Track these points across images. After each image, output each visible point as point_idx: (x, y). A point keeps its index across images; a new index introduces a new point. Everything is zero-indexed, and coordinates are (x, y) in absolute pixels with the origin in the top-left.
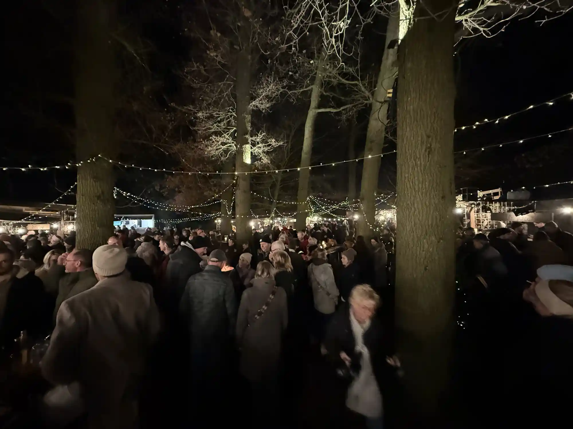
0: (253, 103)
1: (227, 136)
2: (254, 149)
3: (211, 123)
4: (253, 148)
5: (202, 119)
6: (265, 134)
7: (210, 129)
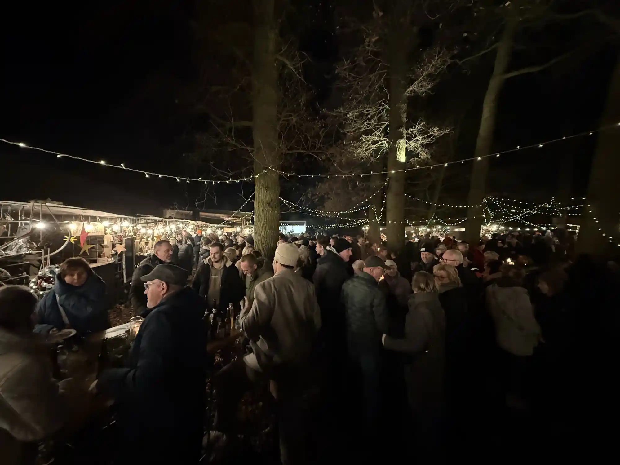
0: (411, 88)
1: (378, 134)
2: (410, 143)
3: (361, 122)
4: (408, 142)
5: (351, 119)
6: (424, 123)
7: (360, 128)
